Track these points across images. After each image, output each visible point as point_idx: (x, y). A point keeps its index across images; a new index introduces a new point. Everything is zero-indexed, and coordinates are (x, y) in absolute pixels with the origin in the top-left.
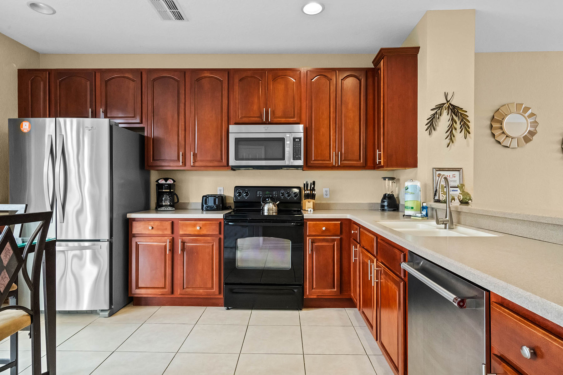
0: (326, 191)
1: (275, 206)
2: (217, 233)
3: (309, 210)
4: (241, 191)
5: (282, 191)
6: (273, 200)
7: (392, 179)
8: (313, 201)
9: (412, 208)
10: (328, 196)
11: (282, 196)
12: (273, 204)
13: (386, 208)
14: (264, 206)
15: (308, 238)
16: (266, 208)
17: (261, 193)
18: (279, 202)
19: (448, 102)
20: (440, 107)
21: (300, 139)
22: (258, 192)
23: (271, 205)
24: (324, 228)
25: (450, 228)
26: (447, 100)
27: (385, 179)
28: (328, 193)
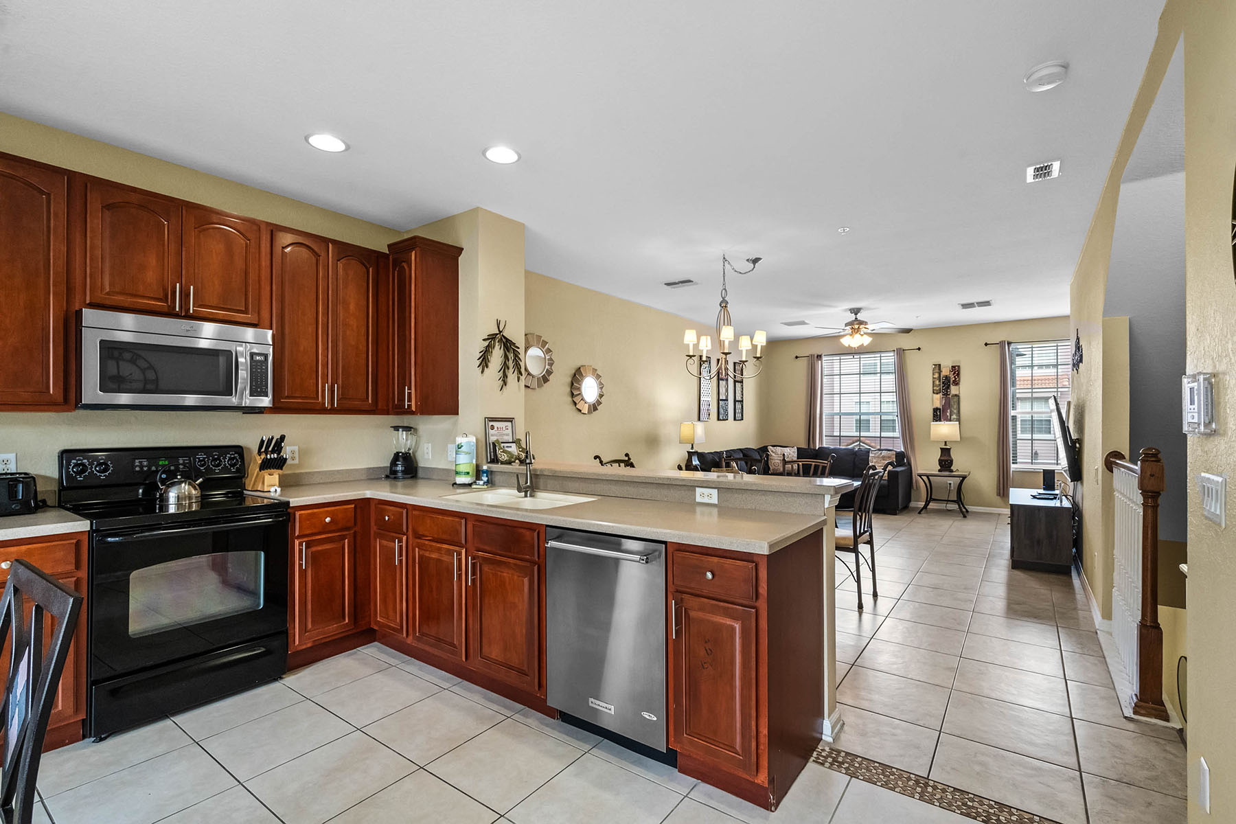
0: (293, 452)
1: (195, 489)
2: (72, 567)
3: (273, 489)
4: (85, 461)
5: (201, 456)
6: (189, 477)
7: (407, 429)
8: (280, 471)
9: (468, 473)
10: (296, 461)
11: (202, 466)
12: (190, 484)
13: (400, 475)
14: (166, 492)
15: (297, 542)
16: (172, 495)
17: (145, 463)
18: (201, 479)
19: (500, 332)
20: (492, 337)
21: (266, 356)
22: (137, 461)
23: (185, 488)
24: (328, 520)
25: (531, 496)
26: (499, 330)
27: (396, 428)
28: (296, 455)
